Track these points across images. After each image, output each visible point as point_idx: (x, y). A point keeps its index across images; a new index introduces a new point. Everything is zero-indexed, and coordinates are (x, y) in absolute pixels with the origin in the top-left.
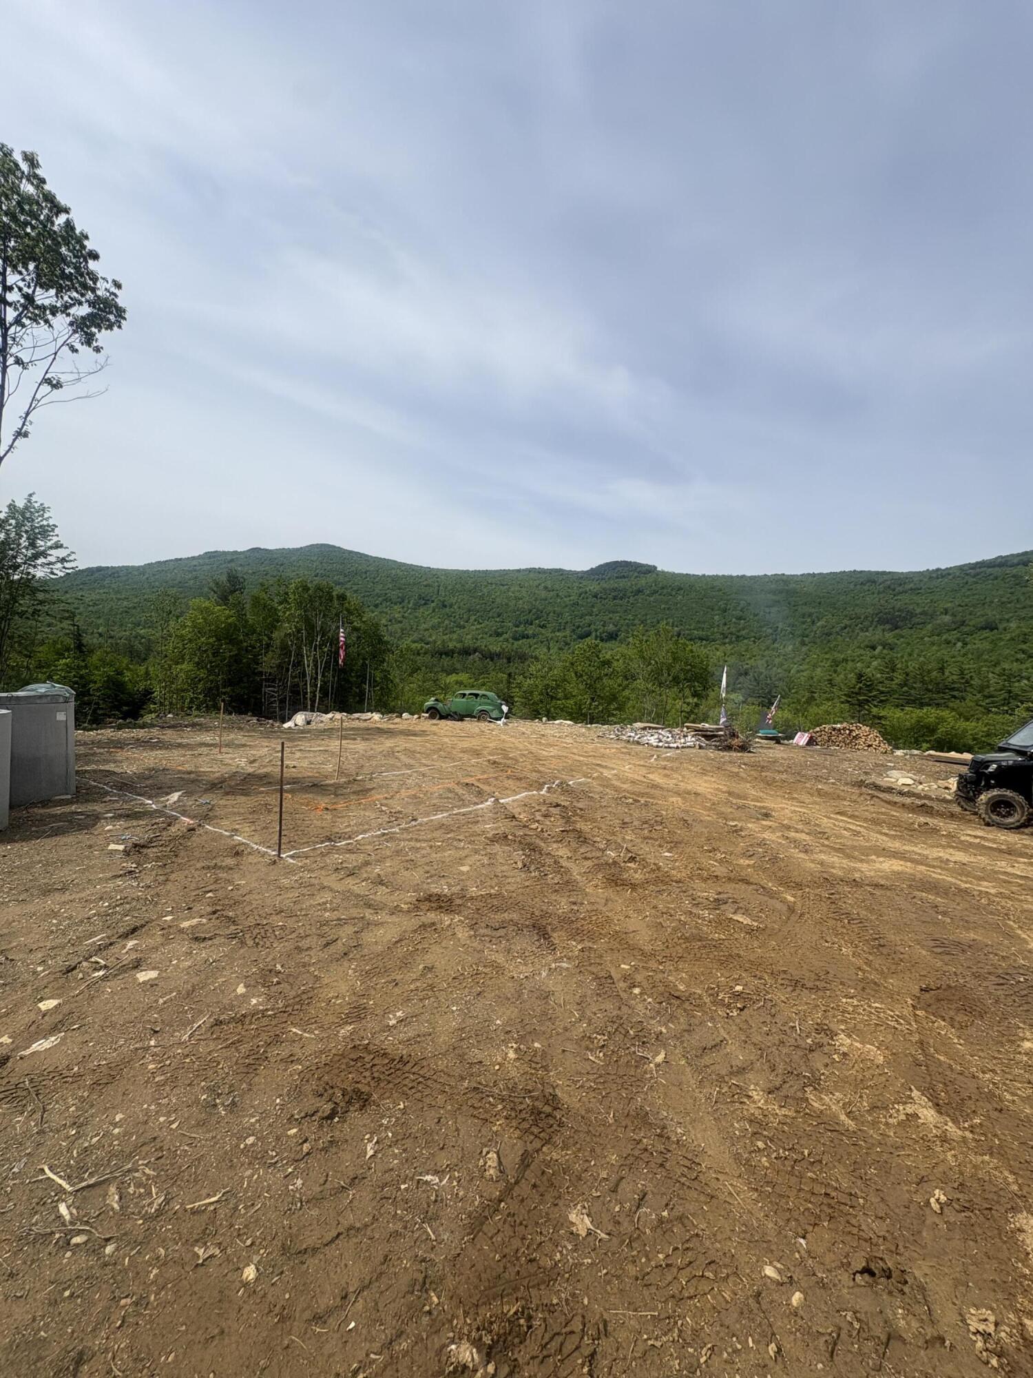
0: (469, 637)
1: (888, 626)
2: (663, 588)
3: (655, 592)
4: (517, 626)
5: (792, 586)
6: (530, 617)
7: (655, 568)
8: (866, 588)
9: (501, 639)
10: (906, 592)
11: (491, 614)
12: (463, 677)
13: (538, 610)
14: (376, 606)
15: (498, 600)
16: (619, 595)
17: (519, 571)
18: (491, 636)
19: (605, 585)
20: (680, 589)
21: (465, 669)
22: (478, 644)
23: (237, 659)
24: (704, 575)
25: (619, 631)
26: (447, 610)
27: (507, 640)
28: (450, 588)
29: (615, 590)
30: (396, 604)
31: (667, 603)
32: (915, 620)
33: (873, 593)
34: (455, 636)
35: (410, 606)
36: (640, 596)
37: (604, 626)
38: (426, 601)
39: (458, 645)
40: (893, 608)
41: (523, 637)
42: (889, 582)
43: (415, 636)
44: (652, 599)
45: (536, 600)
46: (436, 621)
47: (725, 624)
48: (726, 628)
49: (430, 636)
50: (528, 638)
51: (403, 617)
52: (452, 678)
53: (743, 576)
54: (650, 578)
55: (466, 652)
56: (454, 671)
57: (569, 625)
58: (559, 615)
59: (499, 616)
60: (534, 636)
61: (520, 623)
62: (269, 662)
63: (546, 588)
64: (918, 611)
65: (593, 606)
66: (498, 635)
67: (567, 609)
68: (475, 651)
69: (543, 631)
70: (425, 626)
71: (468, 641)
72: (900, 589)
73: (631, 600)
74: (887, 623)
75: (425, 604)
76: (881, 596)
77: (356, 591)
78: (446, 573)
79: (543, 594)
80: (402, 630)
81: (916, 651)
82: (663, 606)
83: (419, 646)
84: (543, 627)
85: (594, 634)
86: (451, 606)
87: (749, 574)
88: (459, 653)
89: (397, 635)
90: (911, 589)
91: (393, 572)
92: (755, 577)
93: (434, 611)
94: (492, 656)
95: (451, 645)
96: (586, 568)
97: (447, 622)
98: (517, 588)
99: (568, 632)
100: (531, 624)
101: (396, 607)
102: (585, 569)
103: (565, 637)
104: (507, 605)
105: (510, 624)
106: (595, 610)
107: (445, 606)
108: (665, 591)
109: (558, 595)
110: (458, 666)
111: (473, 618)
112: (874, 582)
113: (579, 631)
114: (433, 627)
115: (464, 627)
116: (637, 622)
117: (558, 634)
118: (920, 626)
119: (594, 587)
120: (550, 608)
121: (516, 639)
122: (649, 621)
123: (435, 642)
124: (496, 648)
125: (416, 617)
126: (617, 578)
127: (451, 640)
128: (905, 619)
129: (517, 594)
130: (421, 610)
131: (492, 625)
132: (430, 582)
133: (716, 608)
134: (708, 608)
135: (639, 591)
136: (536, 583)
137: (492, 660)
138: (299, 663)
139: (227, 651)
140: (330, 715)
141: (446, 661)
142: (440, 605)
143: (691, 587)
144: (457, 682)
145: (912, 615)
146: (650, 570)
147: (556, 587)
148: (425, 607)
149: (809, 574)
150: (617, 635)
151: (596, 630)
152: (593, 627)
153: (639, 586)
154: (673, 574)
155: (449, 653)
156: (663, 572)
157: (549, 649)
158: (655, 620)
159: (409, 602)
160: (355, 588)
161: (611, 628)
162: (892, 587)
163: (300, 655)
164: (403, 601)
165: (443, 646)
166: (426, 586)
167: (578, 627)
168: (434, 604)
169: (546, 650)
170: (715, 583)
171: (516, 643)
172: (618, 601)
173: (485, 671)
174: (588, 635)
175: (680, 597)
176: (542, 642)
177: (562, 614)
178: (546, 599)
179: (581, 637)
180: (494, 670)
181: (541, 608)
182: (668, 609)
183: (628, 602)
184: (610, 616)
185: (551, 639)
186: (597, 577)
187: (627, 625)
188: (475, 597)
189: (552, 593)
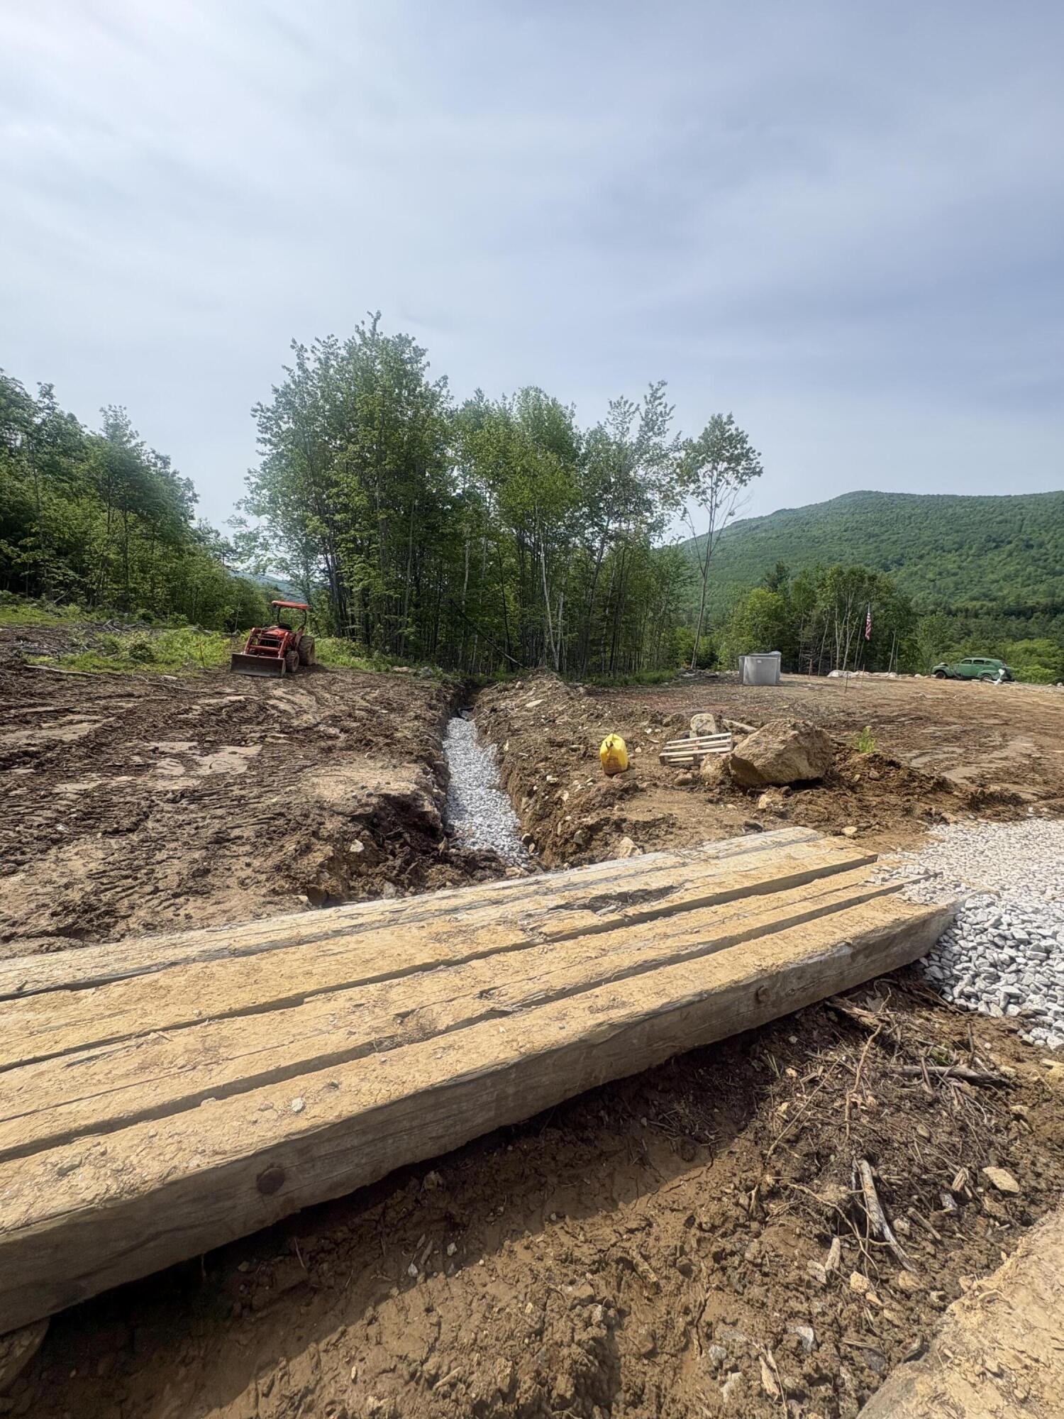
14: (921, 557)
26: (1034, 552)
28: (1041, 520)
30: (950, 552)
34: (1043, 587)
35: (972, 552)
38: (997, 543)
39: (1044, 601)
43: (976, 591)
46: (1011, 569)
49: (1001, 589)
51: (959, 568)
70: (992, 577)
75: (996, 547)
77: (894, 543)
80: (956, 584)
83: (978, 604)
86: (1041, 545)
88: (1044, 612)
89: (948, 592)
91: (950, 511)
93: (1010, 555)
95: (1032, 601)
97: (1031, 568)
101: (949, 556)
107: (1032, 546)
110: (1035, 628)
114: (1007, 578)
123: (1004, 598)
125: (980, 567)
127: (1032, 593)
130: (990, 555)
132: (1007, 516)
141: (1016, 623)
142: (1022, 545)
148: (996, 551)
155: (1025, 612)
159: (970, 548)
160: (894, 538)
163: (832, 629)
164: (961, 547)
165: (1018, 603)
166: (1000, 522)
168: (1010, 547)
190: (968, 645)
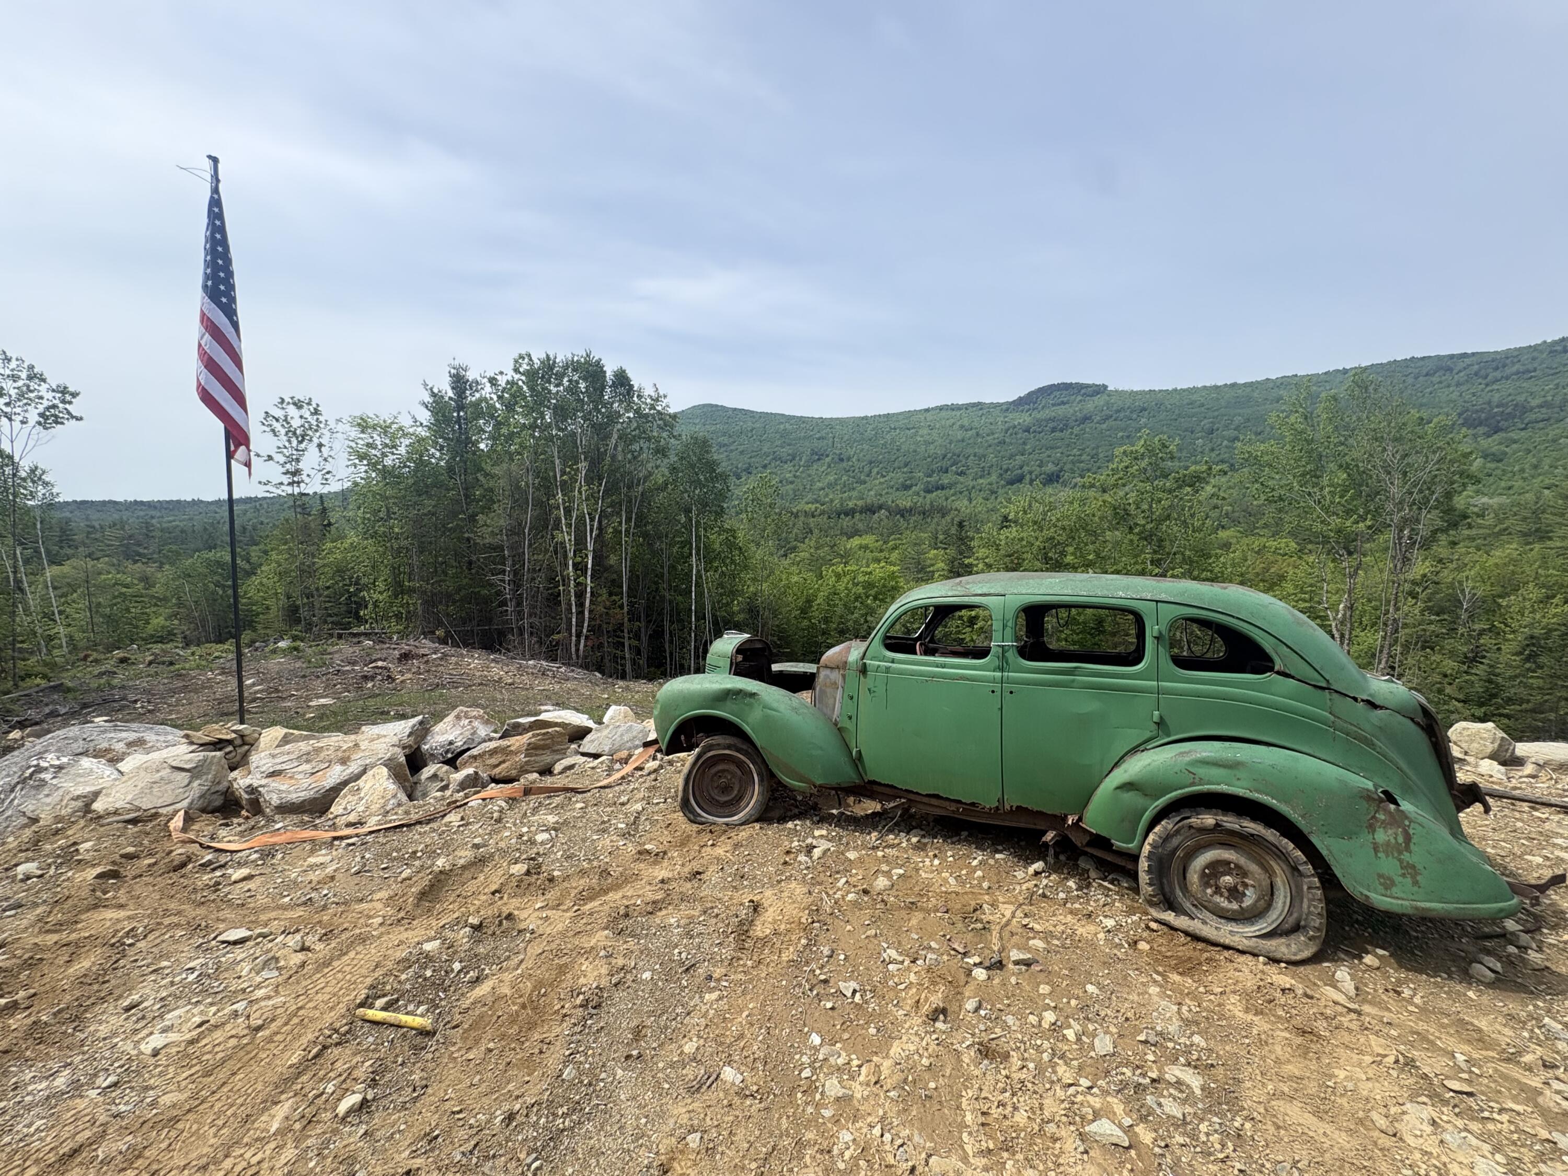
0: (872, 493)
1: (1481, 430)
2: (1118, 411)
3: (1108, 417)
4: (930, 476)
6: (945, 463)
7: (1105, 387)
8: (1435, 379)
9: (911, 492)
10: (1507, 378)
11: (896, 464)
12: (868, 540)
13: (954, 454)
14: (765, 467)
15: (904, 448)
16: (1059, 426)
17: (927, 410)
18: (897, 489)
19: (1038, 416)
20: (1143, 409)
21: (870, 530)
22: (883, 500)
24: (1176, 390)
25: (1061, 471)
26: (845, 464)
27: (918, 494)
28: (846, 437)
29: (1052, 420)
30: (786, 462)
31: (1122, 430)
32: (1531, 416)
33: (1449, 386)
34: (854, 494)
35: (802, 463)
36: (1088, 426)
37: (1040, 466)
38: (819, 456)
39: (860, 503)
40: (1489, 403)
41: (937, 489)
42: (1476, 367)
43: (810, 497)
44: (1104, 426)
45: (950, 443)
46: (831, 478)
47: (1212, 450)
48: (1213, 455)
49: (827, 495)
50: (943, 488)
51: (795, 476)
52: (856, 541)
53: (1234, 385)
54: (1101, 400)
55: (871, 510)
56: (856, 533)
57: (995, 468)
58: (982, 457)
59: (906, 465)
60: (951, 486)
61: (933, 472)
63: (962, 427)
64: (1534, 403)
65: (1024, 443)
66: (907, 488)
67: (990, 450)
68: (880, 507)
69: (961, 479)
70: (819, 485)
71: (871, 497)
72: (1498, 374)
73: (1076, 430)
74: (1480, 424)
75: (819, 459)
76: (1464, 388)
77: (742, 453)
78: (842, 421)
79: (960, 435)
80: (794, 491)
81: (1547, 461)
82: (1120, 434)
83: (813, 507)
84: (962, 474)
85: (1028, 477)
86: (849, 459)
87: (1241, 381)
88: (861, 512)
89: (789, 498)
90: (1517, 373)
91: (782, 427)
92: (1251, 384)
93: (829, 466)
94: (903, 513)
95: (851, 504)
97: (845, 478)
98: (925, 431)
99: (994, 478)
100: (947, 472)
101: (786, 466)
102: (1010, 400)
103: (991, 484)
104: (915, 451)
105: (921, 474)
106: (1027, 447)
107: (842, 460)
108: (1122, 415)
109: (978, 434)
110: (860, 526)
111: (875, 470)
112: (1450, 369)
113: (1008, 476)
114: (830, 485)
115: (865, 483)
116: (1084, 457)
117: (981, 481)
118: (1541, 425)
119: (1024, 418)
120: (970, 451)
121: (929, 491)
122: (1101, 455)
123: (832, 501)
124: (905, 504)
125: (809, 476)
126: (1053, 405)
127: (850, 498)
128: (1511, 416)
129: (927, 437)
130: (815, 467)
131: (899, 477)
132: (823, 433)
133: (1199, 429)
134: (1186, 430)
135: (1086, 419)
136: (949, 422)
137: (902, 516)
141: (846, 522)
142: (836, 459)
143: (1159, 405)
144: (861, 547)
145: (1524, 409)
146: (1100, 390)
147: (976, 424)
148: (820, 463)
150: (1058, 476)
151: (1031, 473)
152: (1026, 469)
153: (1085, 412)
154: (1132, 393)
155: (850, 513)
156: (1117, 391)
157: (970, 500)
159: (801, 459)
160: (741, 448)
161: (1050, 468)
162: (1483, 372)
164: (794, 459)
165: (842, 505)
166: (819, 439)
167: (1006, 471)
168: (828, 460)
169: (966, 502)
170: (1195, 397)
171: (929, 496)
172: (1058, 434)
173: (895, 530)
174: (1020, 479)
175: (1143, 420)
176: (961, 493)
177: (984, 456)
178: (963, 441)
179: (1011, 483)
180: (907, 528)
181: (957, 451)
182: (1128, 437)
183: (1072, 433)
184: (1048, 452)
185: (973, 487)
186: (1027, 407)
187: (1073, 462)
188: (876, 447)
189: (970, 433)
190: (812, 543)
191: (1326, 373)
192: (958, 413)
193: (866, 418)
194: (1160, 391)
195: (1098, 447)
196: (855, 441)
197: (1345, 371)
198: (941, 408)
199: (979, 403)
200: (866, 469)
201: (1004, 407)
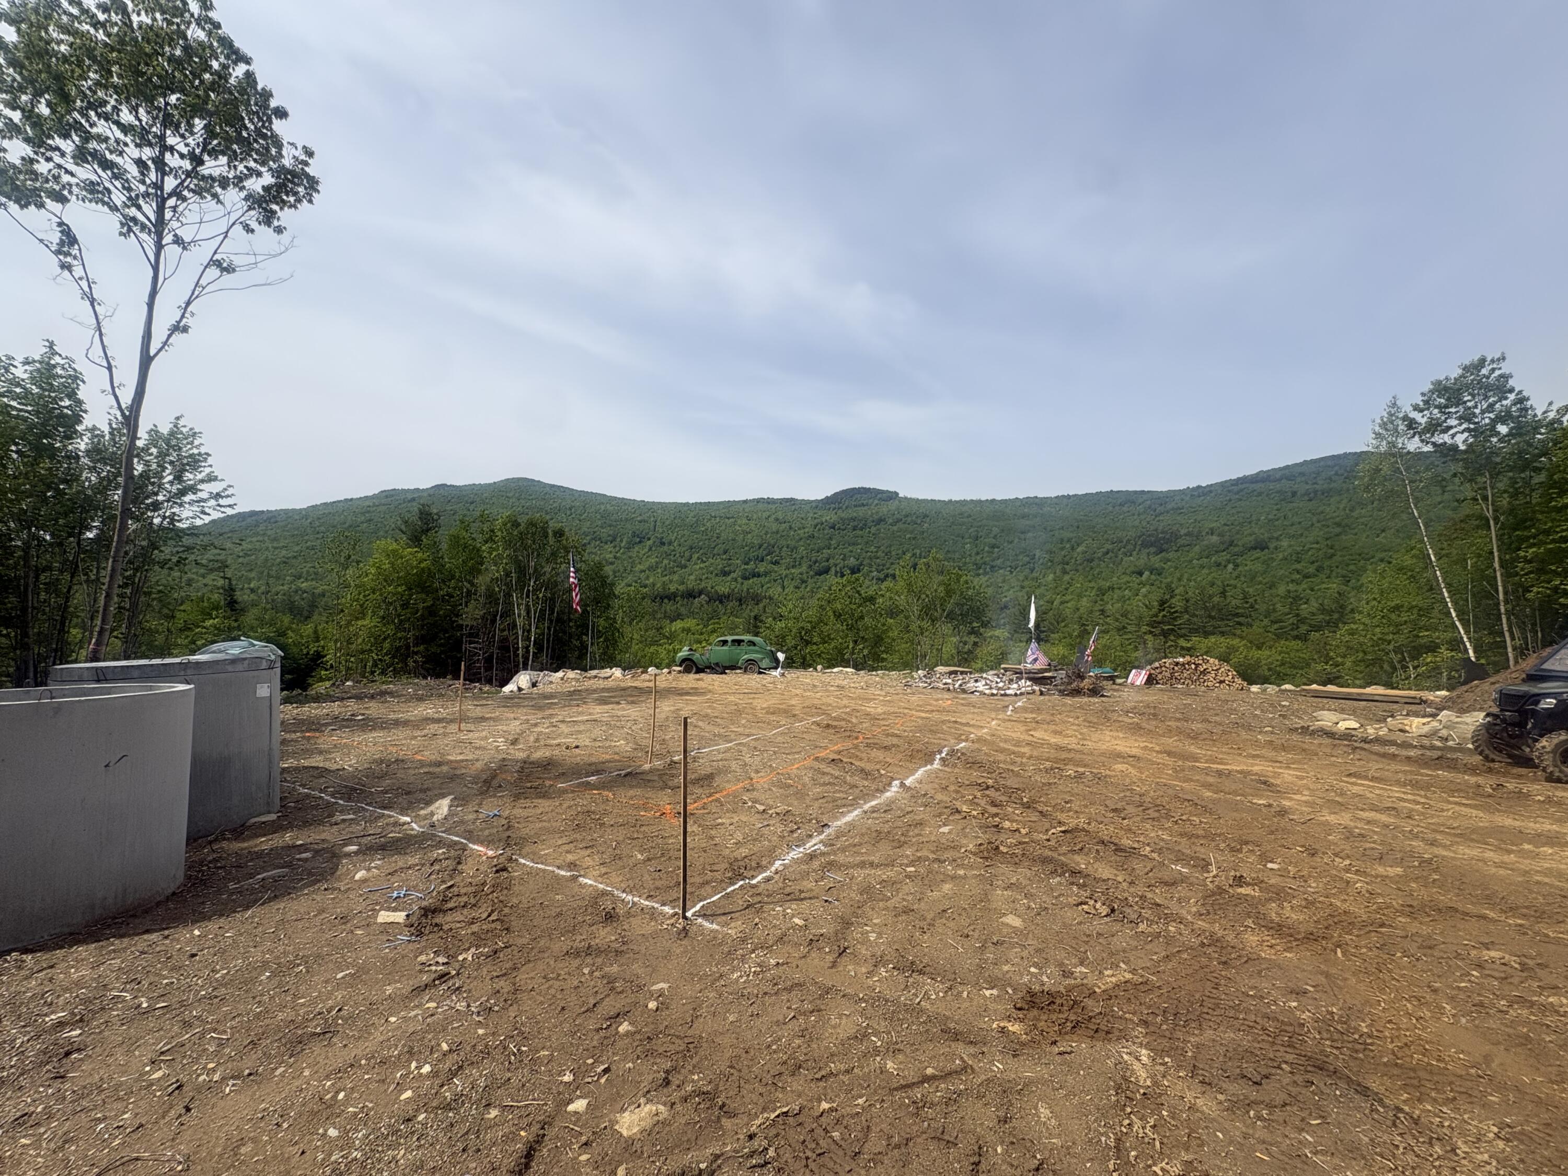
0: (692, 577)
1: (1152, 550)
2: (907, 516)
3: (899, 520)
4: (747, 564)
5: (1046, 509)
6: (761, 552)
7: (897, 494)
8: (1125, 509)
9: (729, 578)
10: (1168, 512)
11: (715, 551)
12: (690, 623)
13: (769, 545)
15: (724, 536)
16: (860, 525)
17: (745, 502)
18: (717, 575)
19: (843, 515)
20: (926, 516)
21: (692, 614)
22: (703, 585)
23: (431, 611)
24: (950, 501)
25: (861, 564)
26: (665, 548)
27: (736, 580)
28: (667, 523)
29: (854, 519)
30: (606, 543)
31: (912, 532)
32: (1181, 542)
33: (1134, 515)
34: (676, 577)
35: (623, 545)
36: (882, 526)
37: (843, 560)
38: (639, 538)
39: (681, 588)
40: (1156, 530)
41: (754, 576)
42: (1149, 502)
43: (631, 579)
44: (895, 528)
45: (766, 533)
46: (652, 561)
47: (978, 554)
48: (978, 558)
49: (648, 578)
50: (759, 576)
51: (615, 557)
52: (678, 625)
53: (993, 501)
54: (893, 505)
55: (691, 595)
56: (679, 616)
57: (805, 559)
58: (794, 549)
59: (725, 553)
60: (766, 574)
61: (750, 560)
62: (472, 614)
63: (777, 519)
64: (1183, 532)
65: (831, 539)
66: (726, 574)
67: (801, 543)
68: (700, 593)
69: (776, 568)
70: (642, 567)
71: (691, 583)
72: (1161, 509)
73: (873, 530)
74: (1152, 545)
75: (640, 542)
76: (1142, 517)
78: (663, 506)
79: (775, 527)
80: (614, 572)
81: (1188, 576)
82: (908, 536)
83: (635, 589)
84: (776, 563)
85: (833, 569)
86: (670, 543)
87: (999, 498)
88: (682, 597)
90: (1173, 509)
91: (603, 507)
92: (1005, 501)
93: (650, 549)
94: (722, 599)
95: (673, 588)
96: (821, 497)
97: (666, 562)
98: (745, 521)
99: (804, 568)
100: (762, 560)
101: (606, 547)
102: (819, 498)
103: (801, 574)
104: (734, 540)
105: (739, 561)
106: (833, 542)
107: (663, 544)
108: (909, 519)
109: (791, 528)
110: (683, 610)
111: (696, 556)
112: (1133, 502)
113: (816, 567)
114: (651, 568)
115: (686, 567)
116: (880, 554)
117: (793, 571)
118: (1187, 548)
119: (830, 517)
120: (783, 542)
121: (746, 578)
122: (893, 553)
123: (654, 585)
124: (723, 589)
125: (630, 557)
126: (856, 506)
127: (671, 581)
128: (1168, 541)
129: (745, 527)
130: (637, 548)
131: (718, 563)
132: (645, 517)
133: (967, 536)
134: (958, 536)
135: (881, 521)
136: (765, 515)
137: (721, 602)
138: (508, 613)
139: (420, 601)
140: (560, 674)
141: (669, 606)
142: (657, 542)
143: (938, 513)
144: (683, 630)
145: (1176, 536)
146: (892, 496)
147: (789, 518)
148: (640, 546)
149: (1063, 496)
150: (858, 570)
151: (836, 565)
152: (831, 561)
153: (881, 514)
154: (917, 501)
155: (672, 597)
156: (906, 498)
157: (783, 588)
158: (900, 552)
159: (621, 541)
161: (852, 561)
162: (1153, 506)
163: (509, 604)
164: (614, 539)
165: (664, 588)
166: (640, 522)
167: (815, 562)
168: (650, 542)
169: (780, 589)
170: (964, 509)
171: (746, 582)
172: (859, 532)
173: (715, 615)
174: (826, 571)
175: (926, 525)
176: (775, 581)
177: (796, 548)
178: (777, 532)
179: (819, 573)
180: (724, 614)
181: (772, 542)
182: (914, 538)
183: (870, 532)
184: (850, 548)
185: (786, 576)
186: (833, 506)
187: (870, 558)
188: (697, 533)
189: (784, 526)
191: (1056, 497)
192: (774, 507)
193: (687, 504)
194: (939, 501)
195: (890, 546)
196: (677, 526)
197: (1069, 497)
198: (758, 501)
199: (792, 499)
200: (687, 554)
201: (814, 505)
